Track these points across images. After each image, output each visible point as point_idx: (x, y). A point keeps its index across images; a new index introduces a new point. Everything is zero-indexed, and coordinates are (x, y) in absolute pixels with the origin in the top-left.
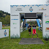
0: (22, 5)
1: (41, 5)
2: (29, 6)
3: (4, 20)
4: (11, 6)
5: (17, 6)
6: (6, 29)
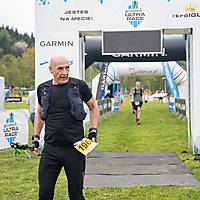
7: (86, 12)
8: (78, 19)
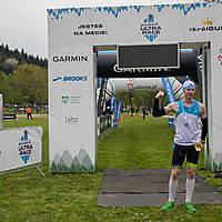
0: (105, 8)
1: (198, 5)
2: (138, 9)
3: (11, 84)
4: (50, 11)
5: (78, 11)
6: (25, 128)
7: (101, 26)
8: (93, 33)
